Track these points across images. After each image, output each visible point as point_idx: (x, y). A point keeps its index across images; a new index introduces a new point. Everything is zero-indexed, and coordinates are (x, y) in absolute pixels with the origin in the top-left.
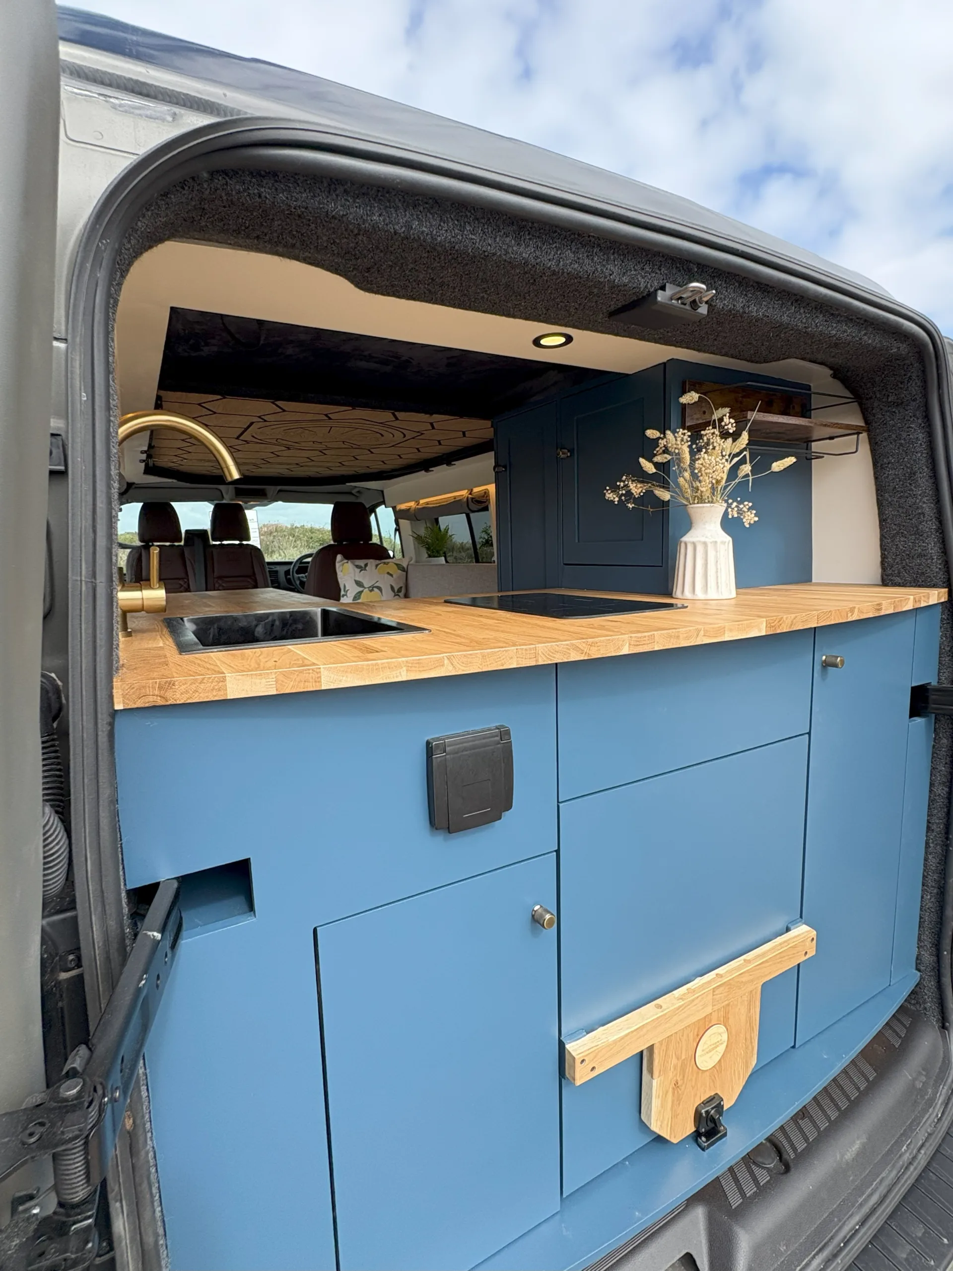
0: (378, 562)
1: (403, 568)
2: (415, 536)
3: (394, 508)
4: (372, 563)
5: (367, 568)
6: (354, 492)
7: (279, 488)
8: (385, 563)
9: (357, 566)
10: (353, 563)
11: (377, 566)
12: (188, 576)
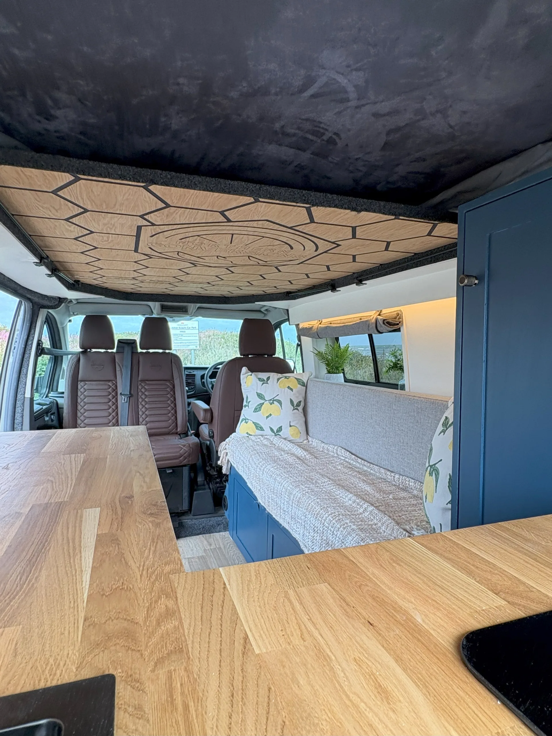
0: (280, 375)
1: (303, 383)
2: (316, 352)
3: (297, 325)
4: (274, 376)
5: (268, 382)
6: (263, 310)
7: (198, 305)
8: (286, 377)
9: (260, 379)
10: (256, 376)
11: (278, 379)
12: (116, 379)
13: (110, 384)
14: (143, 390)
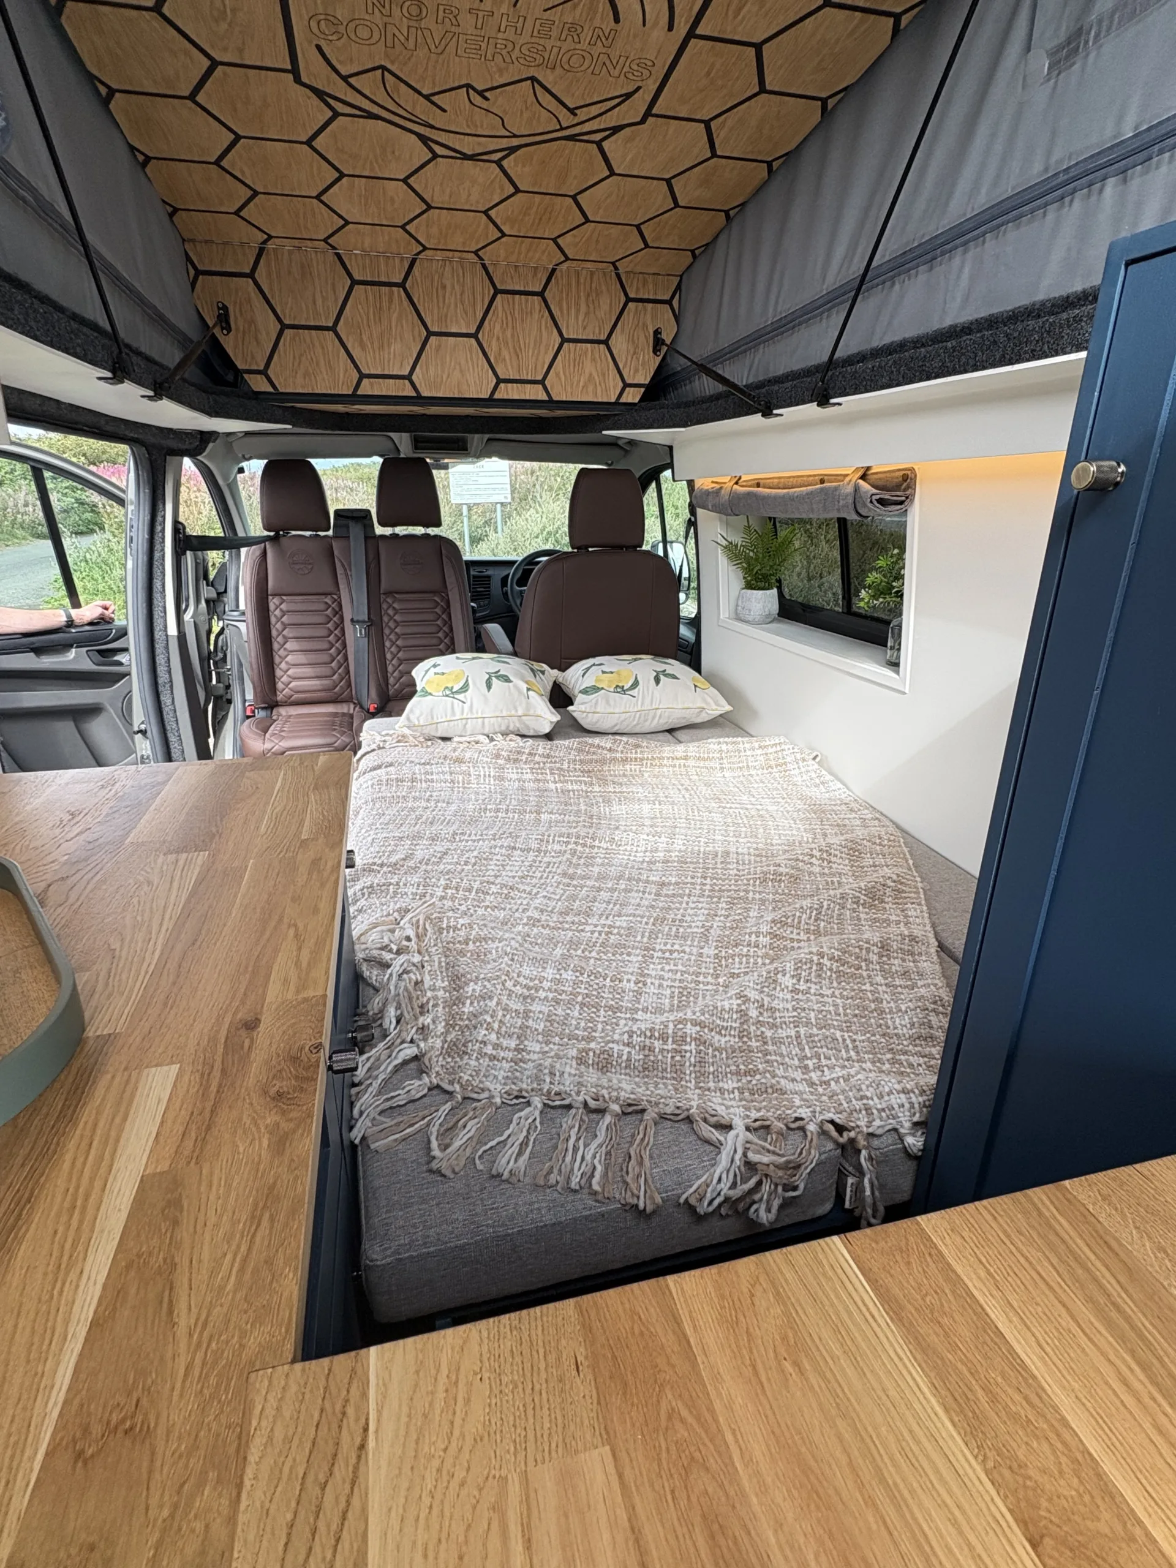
3: (691, 483)
6: (620, 443)
7: (488, 436)
12: (339, 590)
13: (328, 600)
14: (391, 612)
